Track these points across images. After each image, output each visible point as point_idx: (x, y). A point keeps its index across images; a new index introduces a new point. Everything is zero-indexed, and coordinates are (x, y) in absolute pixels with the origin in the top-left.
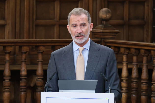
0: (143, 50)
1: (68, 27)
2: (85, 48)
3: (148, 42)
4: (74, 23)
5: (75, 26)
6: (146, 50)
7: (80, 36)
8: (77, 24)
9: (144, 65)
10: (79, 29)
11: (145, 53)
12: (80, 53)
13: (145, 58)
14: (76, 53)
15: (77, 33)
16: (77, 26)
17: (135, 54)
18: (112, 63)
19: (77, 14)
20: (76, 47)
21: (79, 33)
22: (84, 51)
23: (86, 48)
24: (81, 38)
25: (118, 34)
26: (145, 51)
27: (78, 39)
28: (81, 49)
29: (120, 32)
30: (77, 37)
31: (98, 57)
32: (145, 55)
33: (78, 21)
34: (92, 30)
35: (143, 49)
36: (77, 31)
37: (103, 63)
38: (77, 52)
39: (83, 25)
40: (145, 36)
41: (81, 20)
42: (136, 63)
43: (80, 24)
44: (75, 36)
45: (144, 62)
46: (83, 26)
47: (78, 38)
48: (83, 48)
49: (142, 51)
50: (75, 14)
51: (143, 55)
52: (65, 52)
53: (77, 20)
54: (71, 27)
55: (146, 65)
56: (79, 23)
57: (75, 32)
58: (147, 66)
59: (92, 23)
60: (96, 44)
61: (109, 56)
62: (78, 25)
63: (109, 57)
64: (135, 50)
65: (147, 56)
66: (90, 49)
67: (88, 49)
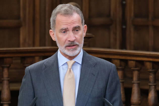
0: (132, 62)
1: (51, 32)
2: (76, 62)
4: (64, 27)
5: (65, 31)
6: (137, 61)
7: (72, 46)
8: (69, 28)
9: (134, 83)
10: (71, 36)
11: (136, 67)
12: (69, 70)
13: (136, 74)
14: (63, 69)
15: (69, 41)
16: (68, 31)
17: (121, 67)
19: (67, 14)
21: (72, 42)
22: (74, 66)
23: (78, 62)
24: (74, 48)
26: (136, 64)
27: (71, 49)
30: (67, 46)
31: (94, 75)
32: (135, 69)
33: (69, 24)
34: (86, 35)
35: (134, 60)
36: (68, 38)
37: (101, 85)
38: (65, 67)
39: (76, 29)
41: (74, 23)
42: (122, 80)
43: (73, 28)
44: (65, 45)
45: (135, 79)
46: (76, 31)
47: (69, 48)
48: (73, 61)
49: (132, 64)
50: (65, 14)
51: (132, 69)
52: (46, 67)
53: (69, 22)
54: (58, 33)
55: (137, 83)
56: (71, 27)
57: (66, 41)
58: (139, 84)
59: (86, 25)
60: (90, 55)
61: (111, 74)
62: (70, 30)
63: (110, 76)
64: (120, 62)
65: (138, 70)
66: (82, 63)
67: (81, 63)
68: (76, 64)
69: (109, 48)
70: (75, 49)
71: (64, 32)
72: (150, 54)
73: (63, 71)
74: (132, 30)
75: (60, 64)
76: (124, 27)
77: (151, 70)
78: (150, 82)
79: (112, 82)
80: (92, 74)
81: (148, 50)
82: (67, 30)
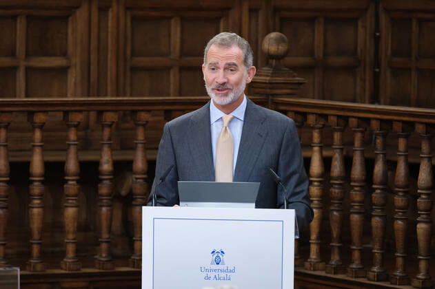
0: (353, 119)
1: (204, 67)
2: (234, 117)
3: (364, 103)
4: (214, 60)
5: (215, 67)
9: (356, 150)
10: (219, 76)
11: (359, 126)
12: (224, 128)
13: (358, 136)
14: (216, 126)
17: (338, 127)
18: (290, 150)
20: (216, 113)
21: (221, 84)
22: (232, 124)
23: (238, 117)
25: (302, 87)
26: (358, 122)
28: (227, 118)
29: (306, 81)
30: (214, 89)
31: (261, 136)
32: (357, 129)
33: (220, 58)
35: (355, 117)
38: (219, 123)
40: (358, 89)
42: (340, 145)
44: (212, 88)
46: (229, 71)
48: (230, 116)
49: (353, 122)
50: (219, 44)
51: (354, 129)
53: (221, 55)
55: (361, 150)
56: (222, 63)
57: (213, 81)
59: (254, 67)
62: (221, 68)
64: (337, 120)
65: (362, 132)
66: (245, 118)
67: (242, 118)
68: (235, 119)
69: (354, 101)
70: (226, 95)
71: (213, 69)
72: (376, 109)
73: (216, 129)
74: (388, 74)
75: (213, 119)
76: (377, 70)
77: (378, 132)
78: (376, 149)
79: (287, 146)
80: (259, 134)
81: (410, 106)
82: (217, 65)
